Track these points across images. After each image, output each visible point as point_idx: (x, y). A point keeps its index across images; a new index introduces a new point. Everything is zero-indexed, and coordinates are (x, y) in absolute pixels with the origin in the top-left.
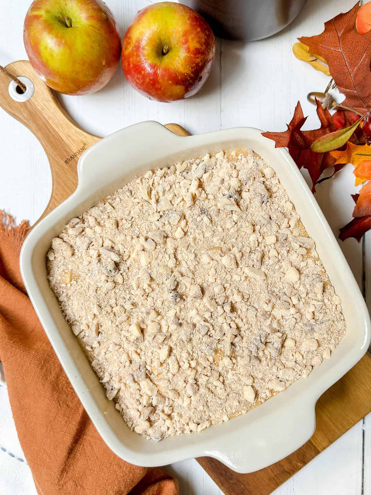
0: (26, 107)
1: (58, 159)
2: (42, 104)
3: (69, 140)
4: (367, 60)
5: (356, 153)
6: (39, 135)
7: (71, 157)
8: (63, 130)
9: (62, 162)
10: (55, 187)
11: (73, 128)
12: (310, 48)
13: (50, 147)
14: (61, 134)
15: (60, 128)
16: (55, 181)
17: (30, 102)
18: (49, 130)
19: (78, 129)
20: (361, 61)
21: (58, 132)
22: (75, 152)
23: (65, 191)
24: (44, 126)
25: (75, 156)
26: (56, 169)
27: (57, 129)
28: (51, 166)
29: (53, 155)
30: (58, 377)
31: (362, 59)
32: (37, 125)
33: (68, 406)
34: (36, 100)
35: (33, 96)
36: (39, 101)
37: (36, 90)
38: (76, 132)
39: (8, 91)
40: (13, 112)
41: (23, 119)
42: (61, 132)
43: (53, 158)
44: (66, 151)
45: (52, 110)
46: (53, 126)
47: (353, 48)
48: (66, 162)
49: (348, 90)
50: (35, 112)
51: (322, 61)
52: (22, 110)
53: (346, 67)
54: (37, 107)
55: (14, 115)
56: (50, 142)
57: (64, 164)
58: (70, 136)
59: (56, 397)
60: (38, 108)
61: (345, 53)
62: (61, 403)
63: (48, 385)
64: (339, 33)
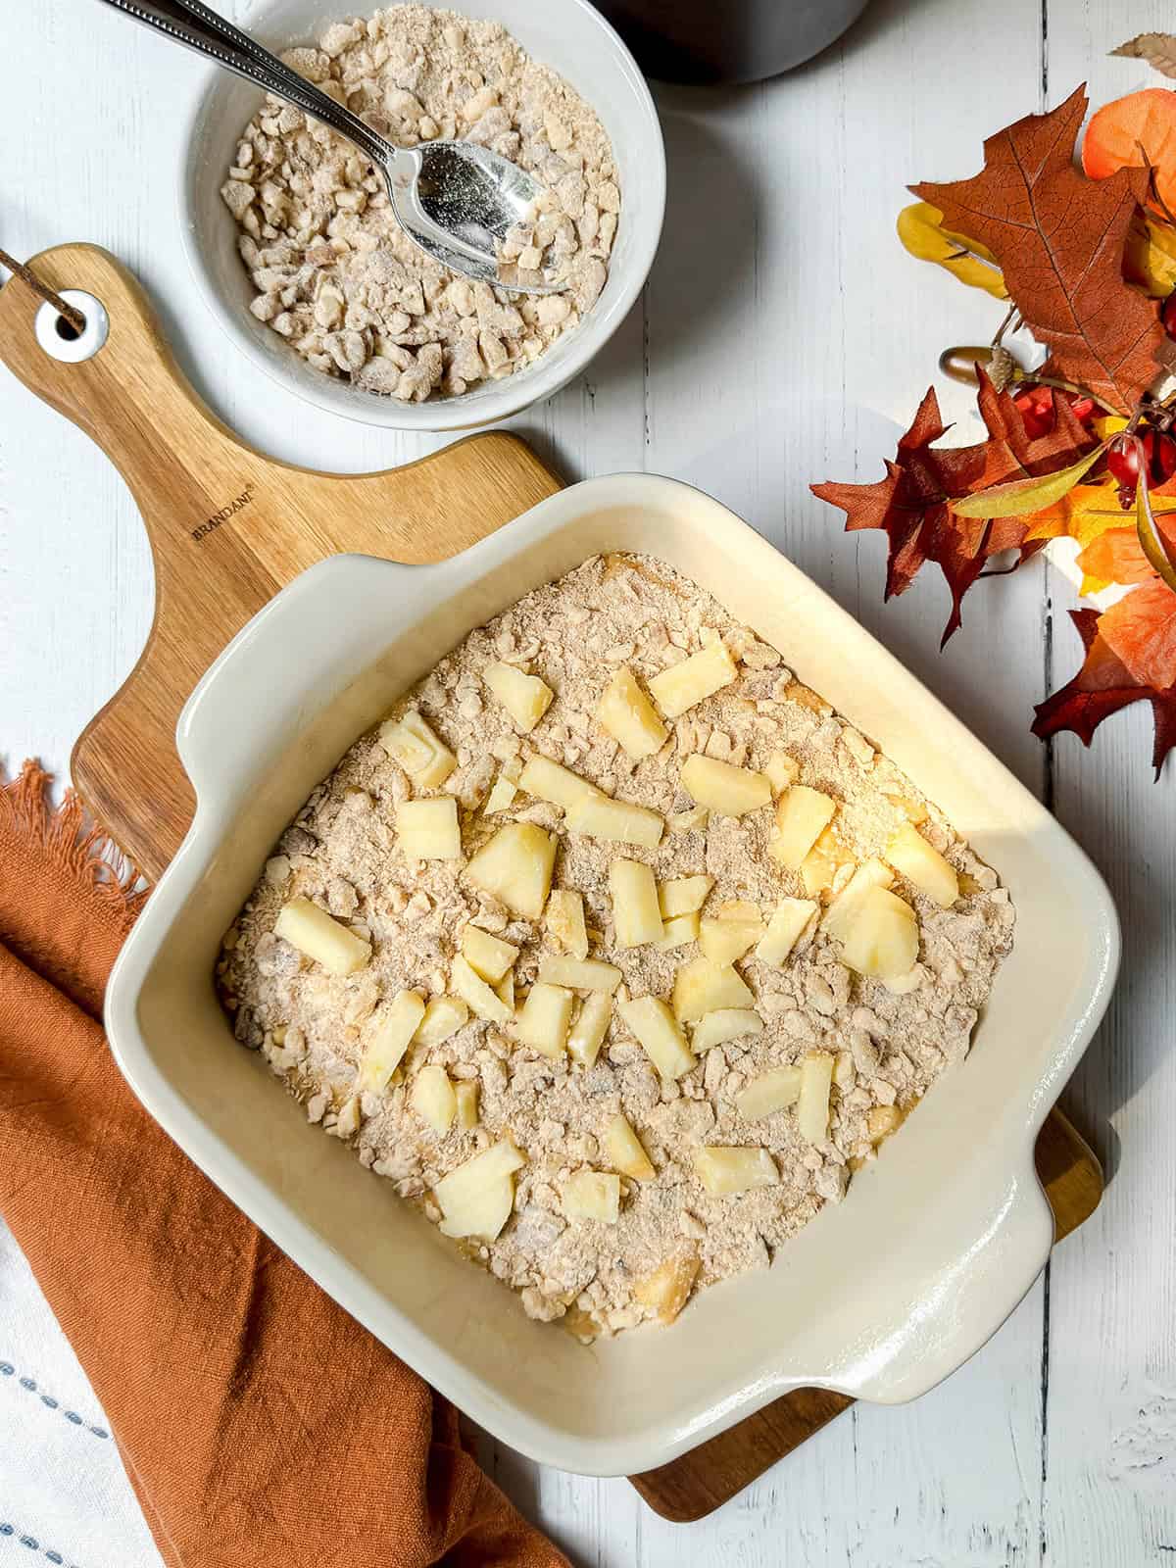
0: (85, 378)
1: (174, 527)
2: (129, 369)
3: (204, 473)
4: (1113, 254)
5: (1084, 507)
6: (121, 455)
7: (210, 521)
8: (188, 443)
9: (186, 535)
10: (162, 604)
11: (216, 440)
12: (945, 218)
13: (149, 491)
14: (182, 455)
15: (182, 441)
16: (163, 588)
17: (97, 361)
18: (149, 445)
19: (231, 442)
20: (1097, 255)
21: (174, 450)
22: (221, 507)
23: (193, 618)
24: (133, 432)
25: (223, 519)
26: (169, 557)
27: (171, 443)
28: (153, 547)
29: (157, 515)
30: (166, 1219)
31: (1099, 251)
32: (116, 428)
33: (203, 1296)
34: (114, 359)
35: (104, 345)
36: (121, 361)
37: (114, 327)
38: (227, 452)
39: (34, 332)
40: (47, 390)
41: (75, 409)
42: (182, 451)
43: (159, 525)
44: (197, 506)
45: (158, 389)
46: (161, 434)
47: (1071, 220)
48: (196, 535)
49: (1059, 334)
50: (111, 392)
51: (983, 256)
52: (73, 385)
53: (1052, 272)
54: (114, 378)
55: (49, 399)
56: (150, 478)
57: (191, 543)
58: (207, 464)
59: (168, 1275)
60: (118, 379)
61: (1049, 233)
62: (184, 1290)
63: (141, 1244)
64: (1028, 176)
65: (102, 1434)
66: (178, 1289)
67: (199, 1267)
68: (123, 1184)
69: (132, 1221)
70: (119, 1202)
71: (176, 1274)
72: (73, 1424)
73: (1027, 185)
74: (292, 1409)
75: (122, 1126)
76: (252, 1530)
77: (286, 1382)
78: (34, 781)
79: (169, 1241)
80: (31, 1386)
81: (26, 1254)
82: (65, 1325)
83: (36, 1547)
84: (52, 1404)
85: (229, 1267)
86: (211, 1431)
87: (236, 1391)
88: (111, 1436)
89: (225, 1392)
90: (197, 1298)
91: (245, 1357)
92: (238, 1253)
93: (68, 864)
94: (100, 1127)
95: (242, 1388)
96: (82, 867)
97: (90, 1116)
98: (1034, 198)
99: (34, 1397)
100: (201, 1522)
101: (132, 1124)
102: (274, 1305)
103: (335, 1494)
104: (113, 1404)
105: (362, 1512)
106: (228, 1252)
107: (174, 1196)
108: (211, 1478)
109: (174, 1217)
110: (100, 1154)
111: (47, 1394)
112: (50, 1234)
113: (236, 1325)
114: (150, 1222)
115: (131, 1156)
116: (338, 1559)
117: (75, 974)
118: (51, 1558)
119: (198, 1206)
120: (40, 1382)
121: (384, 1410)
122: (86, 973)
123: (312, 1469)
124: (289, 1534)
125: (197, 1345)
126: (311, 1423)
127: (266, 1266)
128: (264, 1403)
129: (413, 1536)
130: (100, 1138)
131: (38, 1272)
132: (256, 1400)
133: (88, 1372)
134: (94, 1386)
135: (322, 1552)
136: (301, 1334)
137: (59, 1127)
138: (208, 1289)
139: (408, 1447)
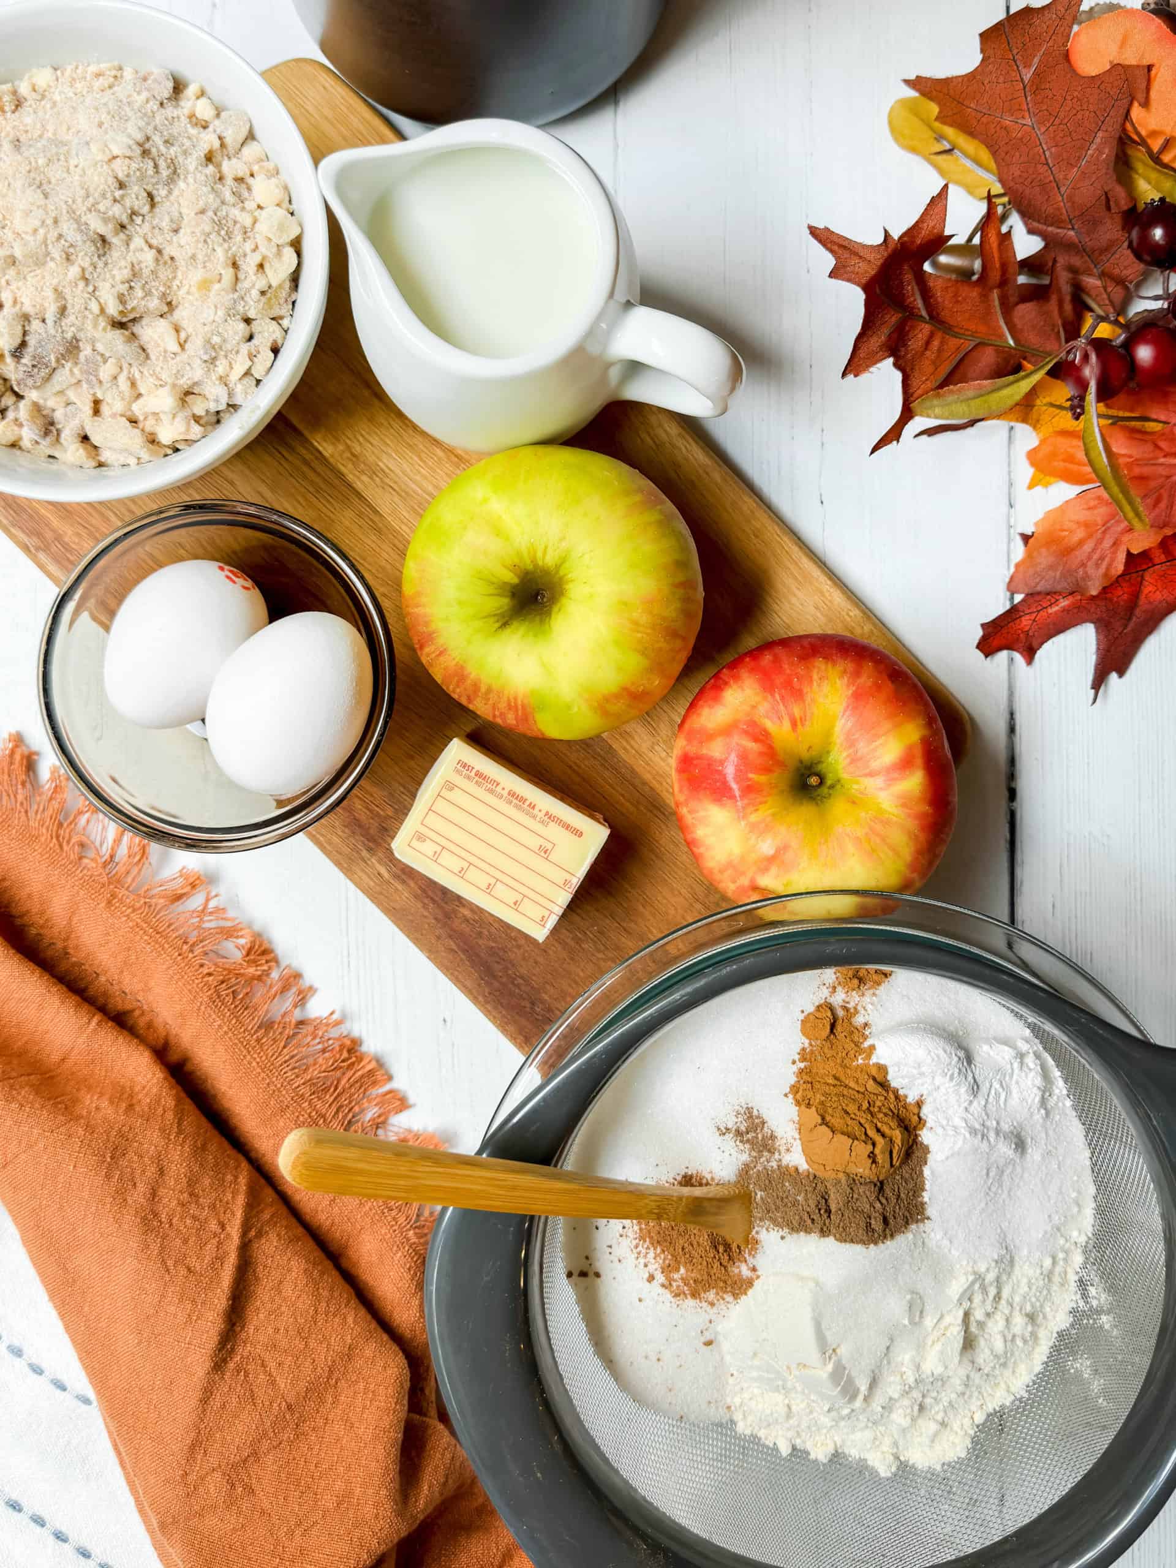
4: (1107, 151)
12: (940, 112)
20: (1090, 152)
30: (154, 1194)
31: (1094, 146)
33: (189, 1269)
47: (1065, 116)
49: (1051, 229)
53: (1046, 167)
59: (155, 1248)
61: (1043, 129)
62: (170, 1263)
63: (129, 1219)
64: (1024, 71)
65: (87, 1401)
66: (164, 1262)
67: (185, 1241)
68: (112, 1158)
69: (121, 1195)
70: (108, 1176)
71: (162, 1248)
72: (58, 1391)
73: (1022, 79)
74: (273, 1383)
75: (111, 1102)
76: (231, 1502)
77: (267, 1357)
78: (17, 757)
79: (156, 1215)
80: (18, 1352)
81: (17, 1224)
82: (53, 1295)
83: (20, 1510)
84: (38, 1370)
85: (215, 1241)
86: (194, 1402)
87: (219, 1364)
88: (95, 1403)
89: (208, 1365)
90: (183, 1271)
91: (229, 1330)
92: (223, 1227)
93: (54, 840)
94: (88, 1101)
95: (225, 1361)
96: (68, 842)
97: (78, 1090)
98: (1028, 94)
99: (20, 1364)
100: (181, 1491)
101: (120, 1099)
102: (257, 1279)
103: (313, 1468)
104: (98, 1374)
105: (339, 1485)
106: (213, 1226)
107: (161, 1172)
108: (193, 1448)
109: (162, 1192)
110: (90, 1128)
111: (34, 1361)
112: (40, 1206)
113: (220, 1299)
114: (138, 1196)
115: (120, 1130)
116: (314, 1532)
117: (65, 948)
118: (35, 1521)
119: (185, 1180)
120: (27, 1351)
121: (362, 1385)
122: (77, 947)
123: (291, 1442)
124: (266, 1505)
125: (181, 1318)
126: (291, 1399)
127: (250, 1241)
128: (246, 1375)
129: (387, 1509)
130: (89, 1113)
131: (26, 1242)
132: (238, 1372)
133: (74, 1341)
134: (79, 1355)
135: (299, 1524)
136: (283, 1309)
137: (49, 1099)
138: (193, 1262)
139: (386, 1422)
